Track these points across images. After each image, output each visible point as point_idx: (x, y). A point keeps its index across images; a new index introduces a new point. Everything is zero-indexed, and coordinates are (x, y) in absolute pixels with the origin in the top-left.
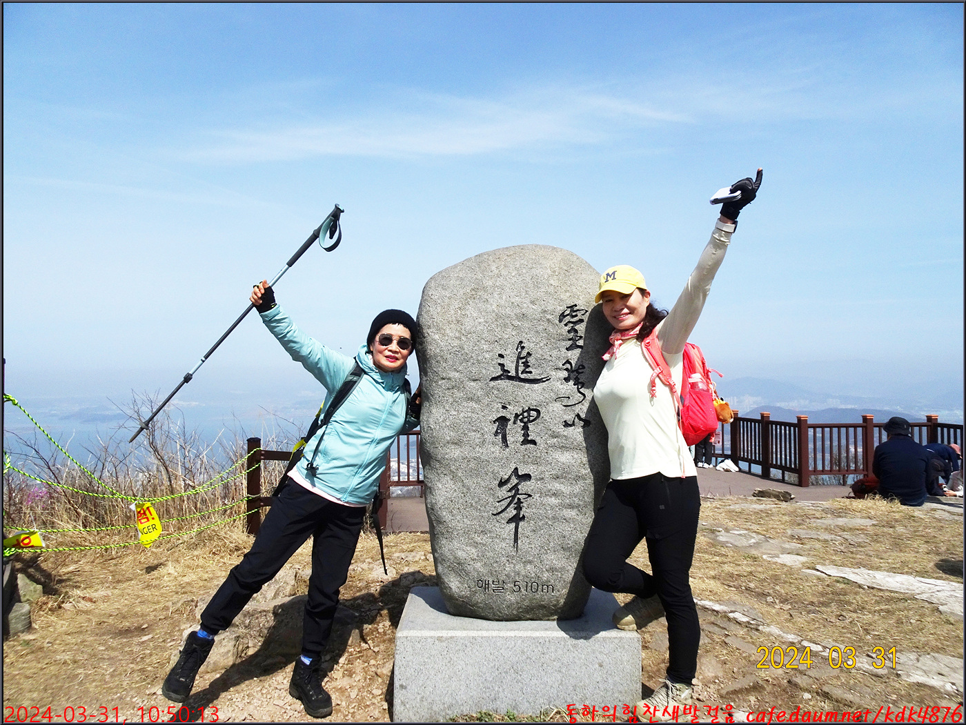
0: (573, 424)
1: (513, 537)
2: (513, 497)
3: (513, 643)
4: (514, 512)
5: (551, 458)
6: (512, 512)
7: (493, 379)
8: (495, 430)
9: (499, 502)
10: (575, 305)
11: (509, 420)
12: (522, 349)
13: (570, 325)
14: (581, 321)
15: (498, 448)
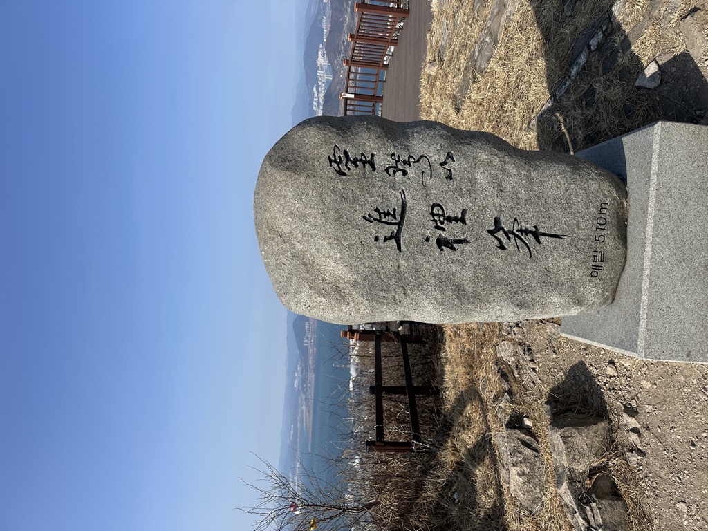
0: (450, 171)
1: (553, 239)
2: (516, 236)
3: (657, 246)
4: (530, 236)
5: (481, 195)
6: (530, 239)
7: (399, 248)
8: (449, 250)
9: (519, 251)
10: (329, 157)
11: (440, 235)
12: (371, 217)
13: (350, 165)
14: (345, 152)
15: (467, 248)
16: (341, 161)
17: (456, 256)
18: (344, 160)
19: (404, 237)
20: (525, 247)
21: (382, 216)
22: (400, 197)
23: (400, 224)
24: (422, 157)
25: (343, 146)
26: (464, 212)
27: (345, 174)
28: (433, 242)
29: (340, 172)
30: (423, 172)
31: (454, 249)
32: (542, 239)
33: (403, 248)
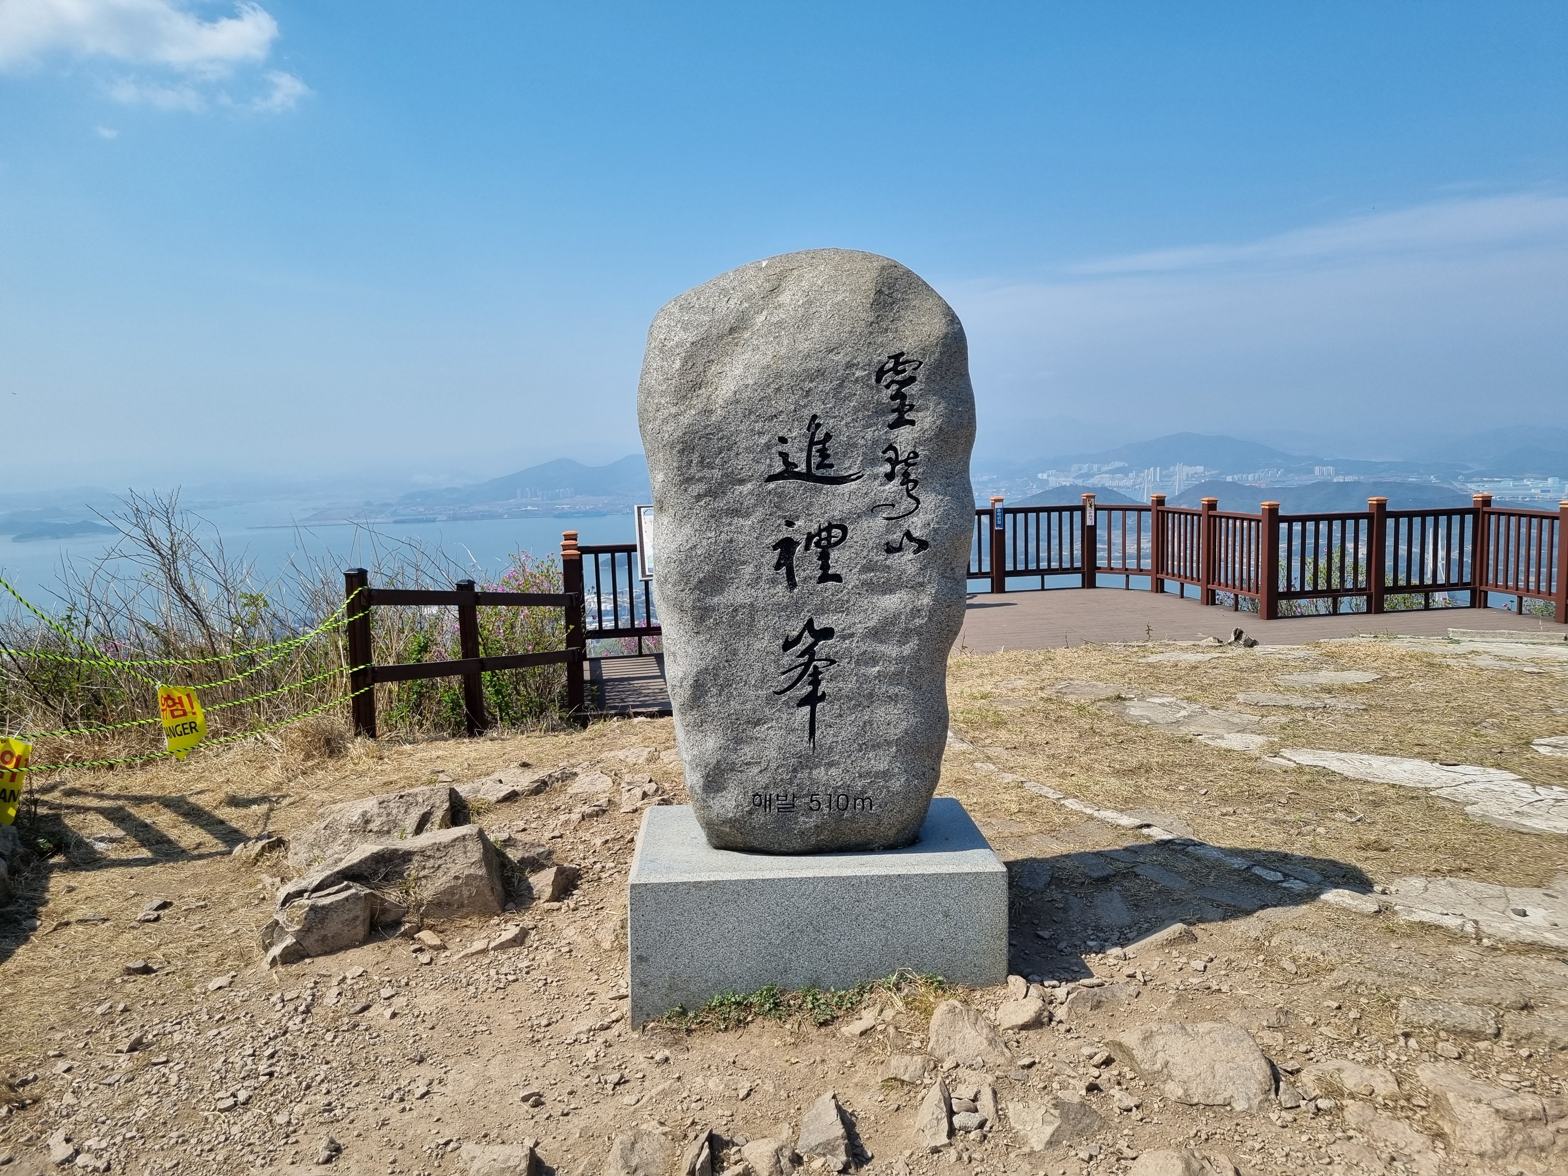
0: (900, 549)
1: (807, 726)
2: (807, 665)
3: (811, 886)
4: (810, 688)
5: (866, 602)
6: (804, 688)
7: (771, 478)
8: (776, 561)
9: (783, 673)
10: (902, 354)
11: (798, 543)
12: (817, 428)
13: (895, 387)
14: (912, 380)
15: (781, 589)
16: (898, 373)
17: (768, 571)
18: (899, 378)
19: (790, 485)
20: (790, 682)
21: (819, 447)
22: (851, 472)
23: (808, 476)
24: (918, 501)
25: (921, 375)
26: (837, 578)
27: (878, 380)
28: (785, 533)
29: (881, 373)
30: (893, 506)
31: (778, 567)
32: (807, 709)
33: (772, 485)
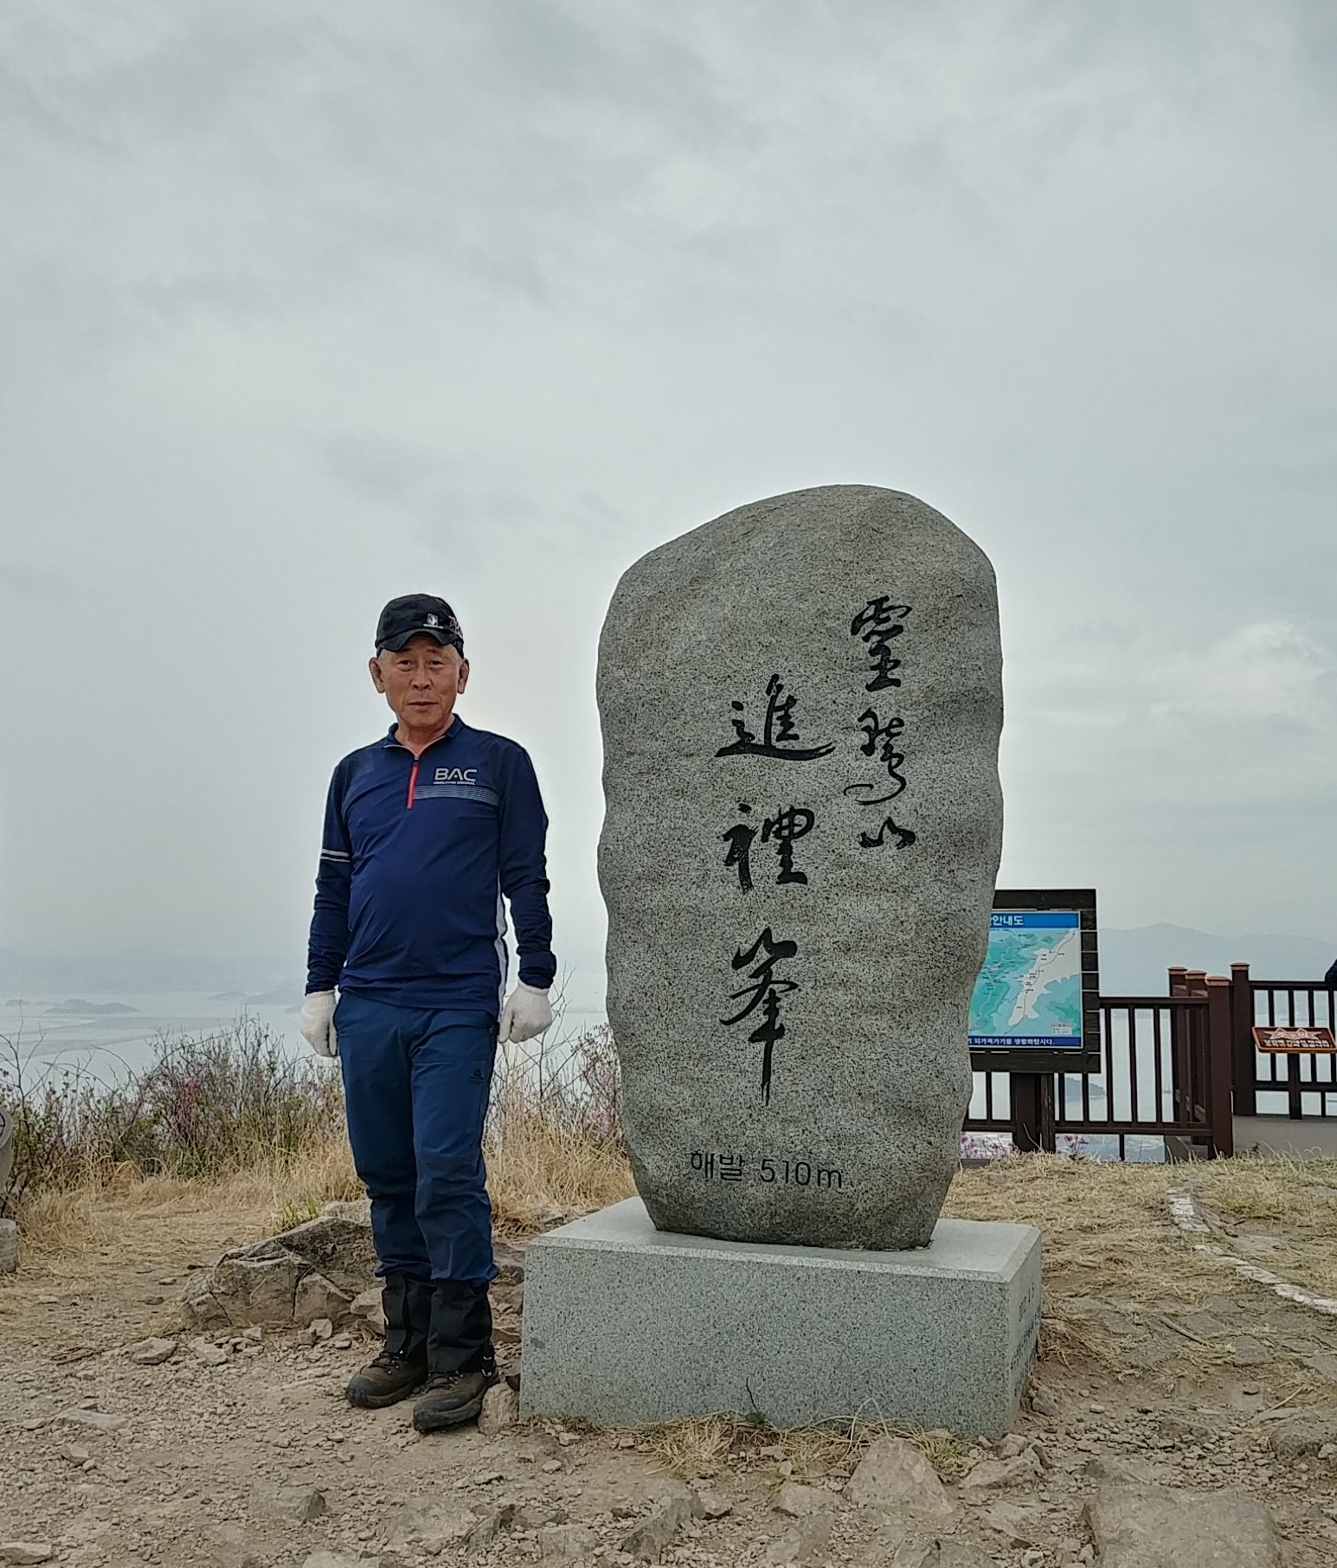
0: (879, 842)
1: (761, 1067)
2: (762, 988)
3: (745, 1274)
4: (765, 1019)
5: (835, 909)
6: (758, 1019)
7: (722, 753)
8: (727, 852)
9: (734, 997)
10: (886, 599)
11: (754, 833)
12: (778, 692)
13: (875, 638)
14: (898, 629)
15: (733, 887)
16: (880, 622)
17: (717, 867)
18: (882, 627)
19: (745, 760)
20: (742, 1008)
21: (781, 713)
22: (820, 745)
23: (767, 749)
24: (902, 781)
25: (909, 623)
26: (801, 878)
27: (855, 631)
28: (741, 819)
29: (857, 623)
30: (871, 786)
31: (729, 861)
32: (761, 1046)
33: (722, 760)
